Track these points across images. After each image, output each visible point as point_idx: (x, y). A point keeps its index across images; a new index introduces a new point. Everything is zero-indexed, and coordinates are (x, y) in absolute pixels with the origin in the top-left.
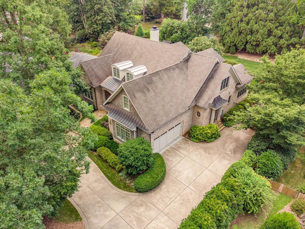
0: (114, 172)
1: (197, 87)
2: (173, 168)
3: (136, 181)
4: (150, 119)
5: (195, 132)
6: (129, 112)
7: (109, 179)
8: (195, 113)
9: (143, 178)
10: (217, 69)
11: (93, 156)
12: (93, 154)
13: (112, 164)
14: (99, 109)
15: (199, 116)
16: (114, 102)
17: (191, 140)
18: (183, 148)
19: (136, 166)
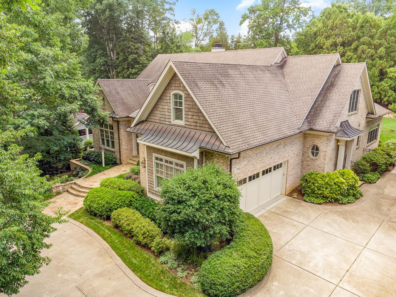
0: (147, 256)
1: (310, 97)
2: (287, 247)
3: (206, 265)
4: (230, 129)
5: (313, 183)
6: (183, 127)
7: (135, 269)
8: (308, 149)
9: (221, 257)
10: (338, 73)
11: (102, 228)
12: (103, 225)
13: (142, 238)
14: (123, 162)
15: (317, 154)
16: (153, 117)
17: (306, 201)
18: (296, 213)
19: (204, 221)
